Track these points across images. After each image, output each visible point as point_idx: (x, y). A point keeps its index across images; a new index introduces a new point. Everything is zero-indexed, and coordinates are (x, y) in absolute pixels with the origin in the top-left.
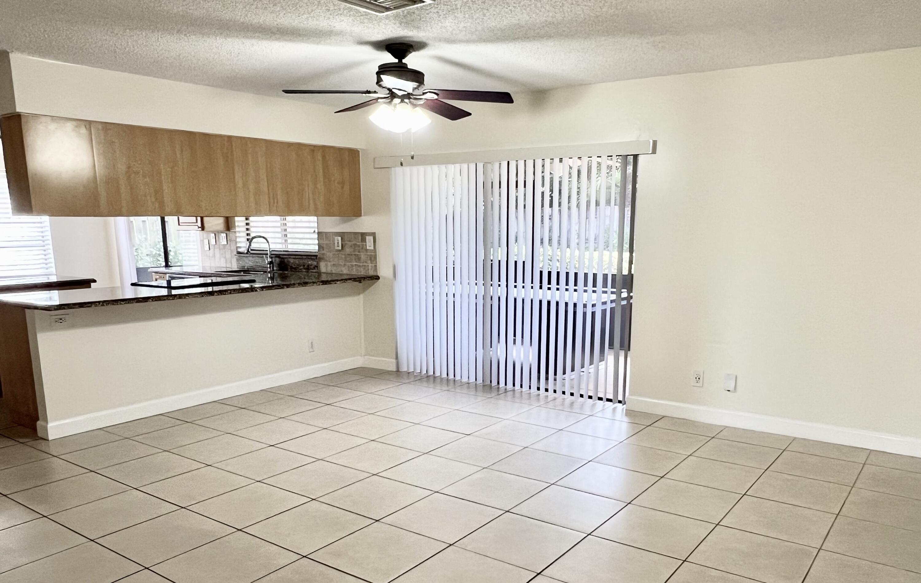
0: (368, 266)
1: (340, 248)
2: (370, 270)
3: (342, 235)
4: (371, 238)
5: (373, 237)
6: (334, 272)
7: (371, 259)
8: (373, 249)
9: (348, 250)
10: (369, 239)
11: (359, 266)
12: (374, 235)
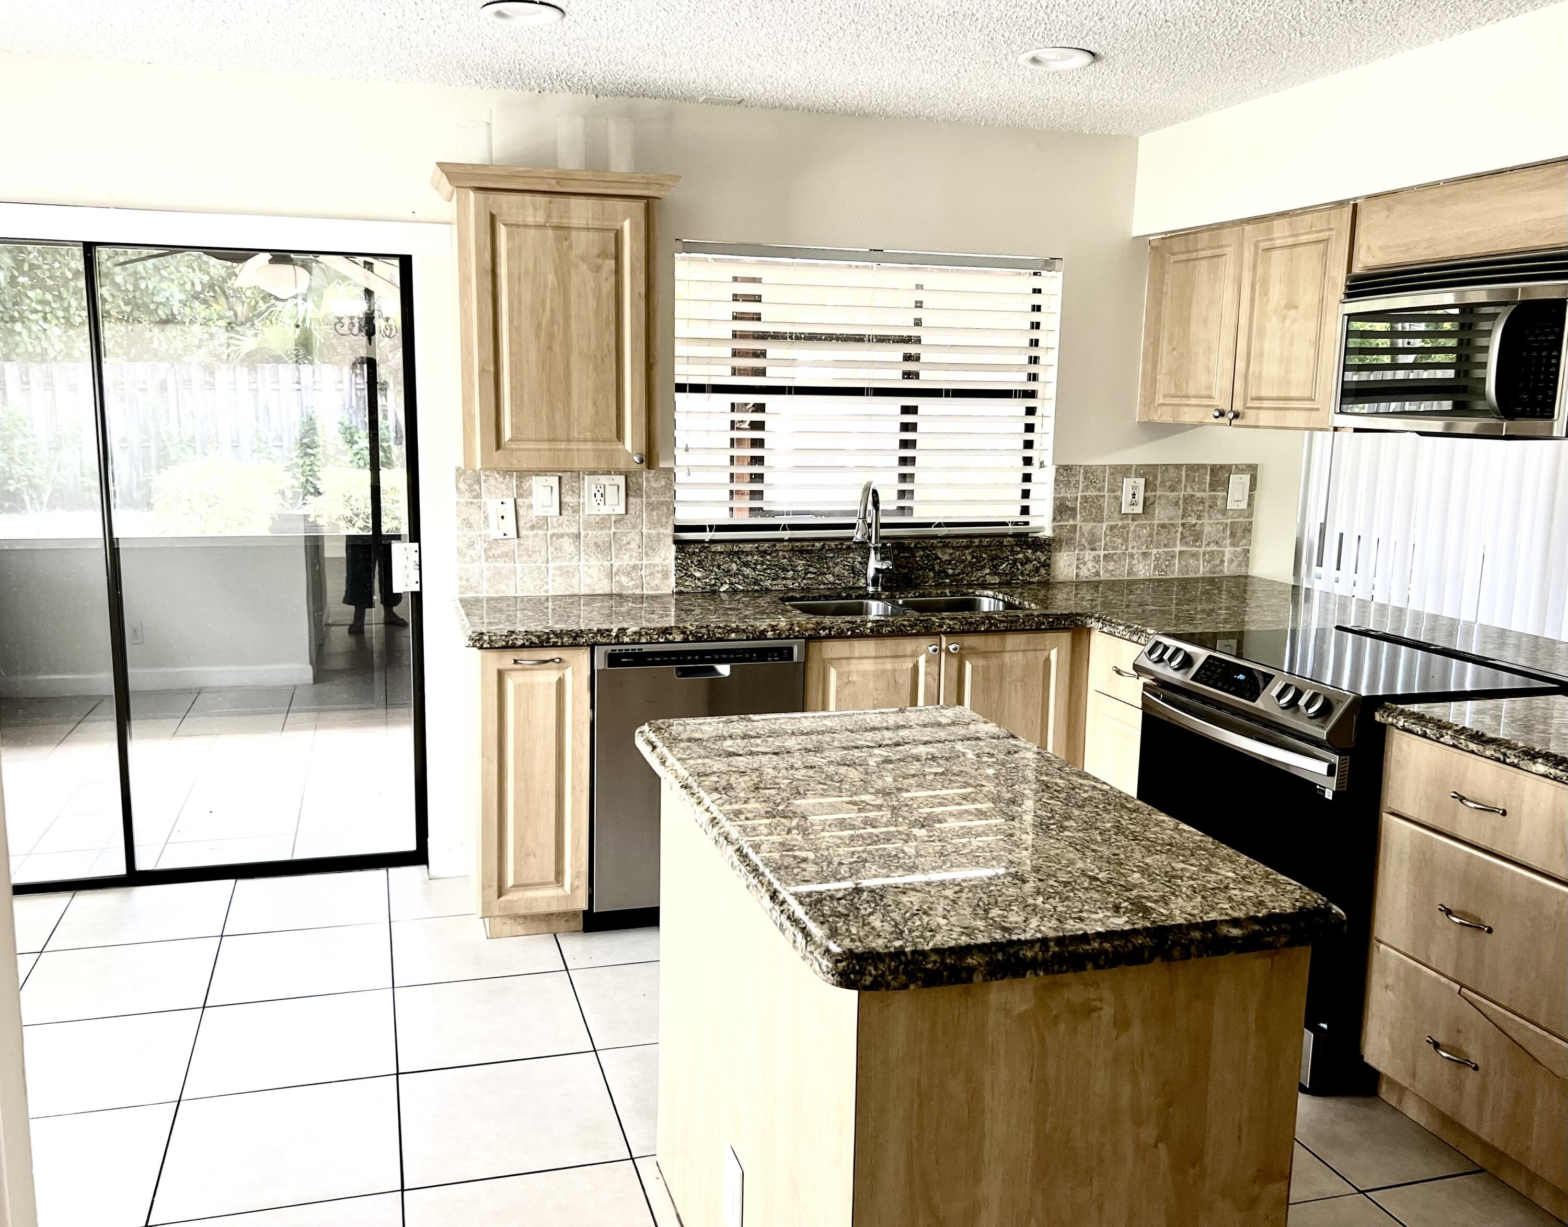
0: (1223, 553)
1: (1139, 509)
2: (1226, 564)
3: (1149, 474)
4: (1246, 478)
5: (1252, 476)
6: (1104, 576)
7: (1233, 535)
8: (1245, 507)
9: (1161, 514)
10: (1238, 484)
11: (1194, 555)
12: (1252, 470)
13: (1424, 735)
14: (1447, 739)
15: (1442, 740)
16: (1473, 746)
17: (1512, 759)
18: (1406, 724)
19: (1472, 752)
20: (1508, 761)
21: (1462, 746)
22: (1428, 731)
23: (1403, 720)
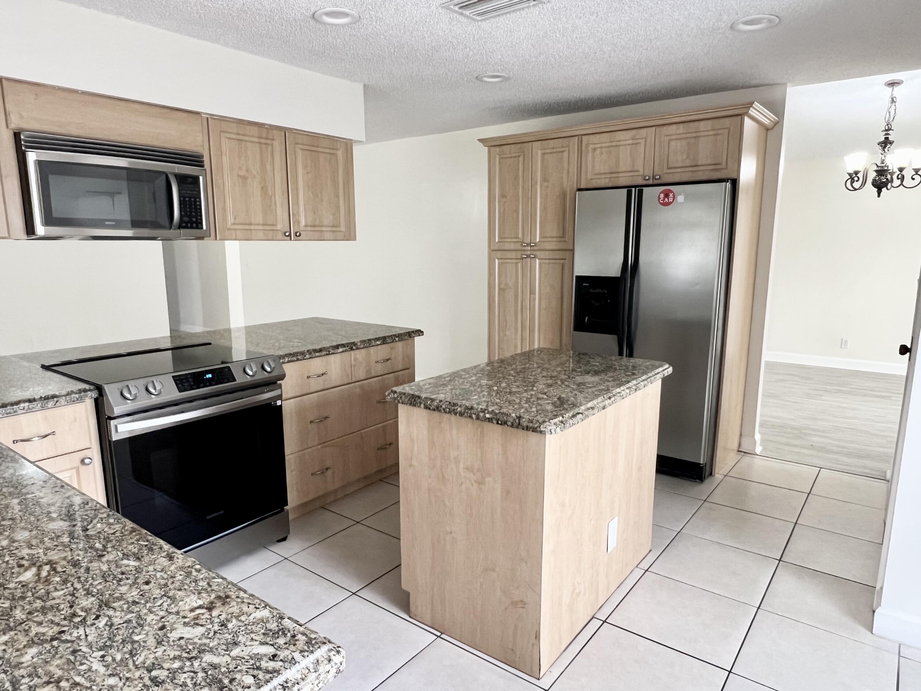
13: (298, 360)
14: (308, 356)
15: (305, 358)
16: (317, 354)
17: (332, 351)
18: (289, 359)
19: (318, 356)
20: (330, 353)
21: (314, 356)
22: (299, 357)
23: (287, 358)
